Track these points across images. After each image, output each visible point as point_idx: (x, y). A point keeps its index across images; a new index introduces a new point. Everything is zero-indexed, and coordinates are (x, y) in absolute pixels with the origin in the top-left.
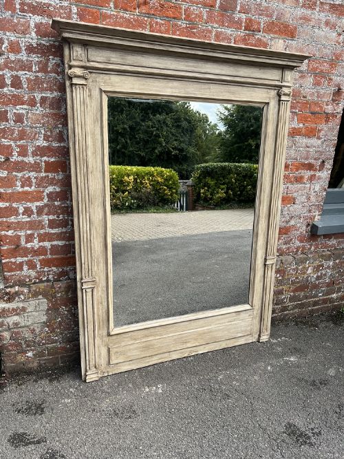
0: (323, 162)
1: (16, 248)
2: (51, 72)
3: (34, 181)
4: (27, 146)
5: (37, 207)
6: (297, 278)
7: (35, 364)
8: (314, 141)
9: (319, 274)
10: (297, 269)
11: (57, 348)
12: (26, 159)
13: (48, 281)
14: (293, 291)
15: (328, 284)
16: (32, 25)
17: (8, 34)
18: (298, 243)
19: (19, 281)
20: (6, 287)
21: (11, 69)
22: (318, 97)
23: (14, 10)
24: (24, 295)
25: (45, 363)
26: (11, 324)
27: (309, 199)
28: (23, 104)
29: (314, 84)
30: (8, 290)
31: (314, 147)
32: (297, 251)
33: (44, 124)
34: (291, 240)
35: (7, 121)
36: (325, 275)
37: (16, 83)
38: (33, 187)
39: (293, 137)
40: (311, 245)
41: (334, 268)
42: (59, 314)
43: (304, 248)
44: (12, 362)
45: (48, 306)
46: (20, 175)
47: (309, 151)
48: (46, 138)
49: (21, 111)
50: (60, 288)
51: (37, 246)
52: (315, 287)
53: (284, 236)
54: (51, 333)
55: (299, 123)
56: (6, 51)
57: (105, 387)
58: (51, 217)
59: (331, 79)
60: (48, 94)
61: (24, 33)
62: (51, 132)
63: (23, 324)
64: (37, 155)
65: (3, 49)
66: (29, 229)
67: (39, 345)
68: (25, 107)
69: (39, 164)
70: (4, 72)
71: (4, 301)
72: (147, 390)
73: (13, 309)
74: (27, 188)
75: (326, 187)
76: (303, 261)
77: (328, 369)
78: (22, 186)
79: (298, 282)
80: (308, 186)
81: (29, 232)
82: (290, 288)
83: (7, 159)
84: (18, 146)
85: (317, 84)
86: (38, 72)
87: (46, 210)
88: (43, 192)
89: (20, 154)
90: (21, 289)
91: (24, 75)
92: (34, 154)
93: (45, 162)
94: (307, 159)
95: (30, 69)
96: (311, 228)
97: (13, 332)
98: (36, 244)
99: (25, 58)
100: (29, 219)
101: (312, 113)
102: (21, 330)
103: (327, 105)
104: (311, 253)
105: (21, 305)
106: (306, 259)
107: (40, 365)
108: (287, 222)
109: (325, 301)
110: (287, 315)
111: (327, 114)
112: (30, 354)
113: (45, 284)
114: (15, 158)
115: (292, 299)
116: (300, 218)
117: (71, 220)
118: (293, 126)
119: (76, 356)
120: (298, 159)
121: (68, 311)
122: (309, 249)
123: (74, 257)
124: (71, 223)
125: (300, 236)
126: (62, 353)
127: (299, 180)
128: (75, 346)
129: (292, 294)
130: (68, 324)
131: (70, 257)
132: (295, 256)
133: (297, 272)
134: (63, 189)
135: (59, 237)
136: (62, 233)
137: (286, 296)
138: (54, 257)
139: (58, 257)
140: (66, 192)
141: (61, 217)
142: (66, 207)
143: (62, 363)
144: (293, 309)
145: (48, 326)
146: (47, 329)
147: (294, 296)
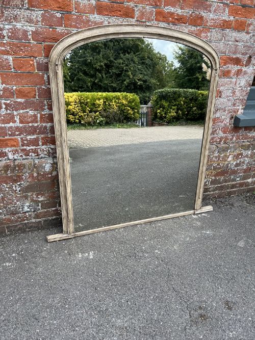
0: (250, 57)
6: (218, 164)
8: (243, 36)
9: (238, 162)
10: (219, 156)
11: (3, 219)
14: (215, 176)
15: (245, 171)
18: (221, 134)
27: (234, 93)
31: (243, 41)
32: (220, 141)
34: (216, 130)
36: (243, 162)
39: (223, 30)
40: (233, 136)
41: (251, 157)
42: (1, 191)
43: (226, 138)
47: (237, 46)
52: (234, 172)
55: (229, 15)
57: (43, 254)
72: (80, 256)
75: (251, 82)
76: (225, 150)
77: (238, 241)
79: (220, 168)
80: (234, 80)
82: (212, 173)
94: (235, 53)
96: (235, 120)
101: (242, 6)
104: (233, 143)
106: (227, 148)
109: (241, 185)
110: (208, 195)
115: (213, 182)
116: (225, 111)
117: (5, 103)
118: (224, 18)
119: (21, 226)
120: (227, 53)
121: (9, 188)
122: (231, 139)
123: (11, 139)
124: (4, 106)
125: (223, 127)
126: (8, 224)
127: (226, 74)
128: (19, 218)
129: (213, 178)
130: (10, 200)
131: (8, 140)
132: (218, 145)
133: (219, 159)
137: (208, 179)
143: (8, 232)
144: (214, 190)
147: (215, 180)
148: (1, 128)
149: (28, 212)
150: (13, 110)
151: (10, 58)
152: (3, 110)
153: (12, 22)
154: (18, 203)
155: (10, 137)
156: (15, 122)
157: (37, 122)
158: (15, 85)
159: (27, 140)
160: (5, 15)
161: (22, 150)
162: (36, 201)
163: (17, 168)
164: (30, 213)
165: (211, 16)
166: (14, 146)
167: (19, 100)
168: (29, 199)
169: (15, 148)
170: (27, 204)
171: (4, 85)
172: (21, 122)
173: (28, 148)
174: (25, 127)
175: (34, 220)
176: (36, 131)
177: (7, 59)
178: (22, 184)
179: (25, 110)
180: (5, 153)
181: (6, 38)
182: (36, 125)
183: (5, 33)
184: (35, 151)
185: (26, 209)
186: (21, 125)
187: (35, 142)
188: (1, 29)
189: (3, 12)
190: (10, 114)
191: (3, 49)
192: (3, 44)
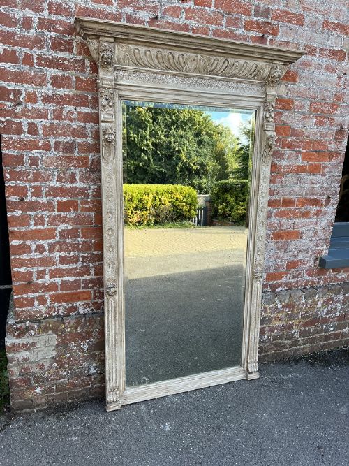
0: (329, 197)
1: (28, 284)
2: (65, 119)
3: (47, 220)
4: (41, 187)
5: (49, 244)
6: (307, 312)
7: (44, 400)
8: (318, 178)
9: (329, 308)
11: (66, 384)
12: (39, 200)
13: (58, 316)
14: (304, 326)
15: (339, 319)
16: (48, 77)
17: (26, 85)
18: (306, 278)
19: (30, 316)
20: (17, 323)
21: (28, 117)
22: (321, 136)
23: (32, 65)
24: (34, 330)
25: (53, 400)
26: (20, 359)
27: (316, 233)
28: (38, 148)
29: (316, 124)
30: (18, 326)
31: (319, 183)
32: (306, 285)
33: (57, 166)
34: (300, 274)
35: (23, 164)
36: (336, 309)
37: (33, 130)
38: (46, 226)
39: (298, 175)
40: (320, 279)
41: (344, 302)
42: (69, 350)
43: (313, 282)
44: (21, 398)
45: (57, 341)
46: (33, 214)
47: (314, 187)
48: (59, 179)
49: (36, 156)
50: (69, 323)
51: (49, 282)
52: (326, 321)
53: (292, 270)
54: (60, 368)
55: (303, 161)
56: (23, 101)
58: (63, 254)
59: (332, 119)
60: (62, 139)
61: (40, 85)
62: (64, 174)
63: (32, 360)
64: (50, 195)
65: (21, 99)
66: (41, 266)
67: (48, 381)
68: (40, 151)
69: (52, 203)
70: (22, 120)
71: (14, 336)
73: (23, 345)
74: (40, 227)
75: (333, 221)
76: (312, 295)
77: (339, 408)
78: (36, 225)
79: (308, 317)
80: (314, 220)
81: (41, 269)
82: (300, 322)
83: (22, 200)
84: (33, 187)
85: (319, 123)
86: (53, 119)
87: (57, 247)
88: (55, 230)
89: (34, 194)
90: (32, 324)
91: (39, 122)
92: (48, 194)
93: (58, 201)
94: (313, 194)
95: (46, 117)
96: (320, 261)
97: (23, 368)
98: (47, 280)
99: (41, 107)
100: (40, 256)
101: (316, 151)
102: (30, 365)
103: (330, 143)
104: (320, 287)
105: (31, 340)
106: (316, 293)
107: (48, 402)
108: (295, 256)
109: (336, 336)
110: (298, 350)
111: (331, 152)
112: (38, 390)
113: (55, 319)
114: (29, 198)
115: (302, 334)
116: (308, 252)
117: (82, 256)
118: (297, 164)
119: (85, 392)
120: (304, 195)
121: (77, 346)
122: (319, 283)
123: (84, 292)
124: (81, 259)
125: (308, 270)
126: (71, 389)
127: (305, 215)
128: (83, 381)
129: (302, 329)
130: (77, 360)
131: (80, 292)
132: (304, 290)
133: (306, 306)
134: (75, 226)
135: (70, 273)
136: (72, 269)
137: (296, 331)
138: (64, 292)
139: (68, 292)
140: (77, 230)
141: (72, 253)
142: (77, 244)
143: (70, 399)
144: (304, 344)
145: (57, 362)
146: (56, 365)
147: (305, 331)
148: (76, 281)
149: (94, 374)
150: (89, 263)
151: (93, 214)
152: (80, 262)
154: (84, 364)
155: (83, 290)
156: (90, 274)
158: (95, 238)
159: (99, 292)
160: (92, 177)
161: (94, 303)
163: (88, 324)
164: (96, 376)
165: (285, 163)
166: (86, 299)
167: (96, 252)
168: (96, 359)
169: (86, 302)
170: (94, 365)
171: (84, 239)
172: (96, 274)
173: (99, 301)
174: (98, 279)
175: (99, 385)
177: (89, 215)
178: (91, 341)
180: (76, 307)
181: (91, 197)
183: (90, 192)
185: (92, 371)
186: (95, 277)
188: (87, 189)
189: (90, 175)
190: (86, 266)
191: (87, 206)
192: (87, 203)
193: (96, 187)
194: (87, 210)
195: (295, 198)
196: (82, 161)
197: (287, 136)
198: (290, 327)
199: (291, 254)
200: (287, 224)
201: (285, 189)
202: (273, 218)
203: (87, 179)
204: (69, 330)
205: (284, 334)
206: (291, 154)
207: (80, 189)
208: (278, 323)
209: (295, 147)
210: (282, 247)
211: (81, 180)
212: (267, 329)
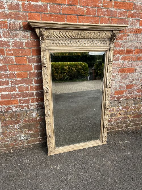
6: (135, 111)
10: (135, 106)
11: (9, 144)
14: (133, 117)
18: (137, 93)
25: (4, 151)
32: (136, 97)
34: (133, 91)
39: (136, 34)
42: (8, 128)
45: (2, 125)
50: (7, 116)
53: (129, 89)
54: (5, 137)
55: (140, 26)
72: (52, 167)
76: (139, 103)
79: (136, 113)
82: (131, 116)
106: (141, 102)
108: (131, 82)
110: (129, 129)
115: (132, 121)
116: (138, 80)
117: (11, 81)
118: (136, 28)
119: (20, 147)
120: (139, 47)
121: (13, 127)
123: (14, 100)
124: (10, 83)
125: (138, 89)
126: (12, 146)
127: (139, 59)
128: (18, 143)
129: (132, 119)
130: (13, 133)
131: (12, 100)
132: (135, 100)
133: (135, 108)
134: (4, 64)
135: (5, 90)
136: (6, 88)
137: (129, 120)
138: (3, 100)
139: (5, 100)
140: (6, 66)
141: (5, 80)
142: (7, 74)
143: (12, 151)
144: (133, 126)
145: (3, 134)
146: (3, 136)
147: (133, 120)
148: (9, 94)
149: (23, 140)
150: (15, 85)
151: (14, 57)
152: (10, 85)
153: (14, 38)
154: (18, 135)
155: (14, 99)
156: (16, 91)
157: (28, 91)
158: (16, 71)
159: (23, 100)
160: (10, 34)
161: (20, 106)
162: (28, 134)
163: (17, 116)
166: (15, 104)
167: (18, 79)
168: (24, 133)
169: (16, 105)
170: (23, 136)
171: (10, 71)
172: (20, 91)
173: (23, 105)
174: (21, 94)
175: (26, 144)
176: (28, 95)
177: (12, 58)
178: (20, 125)
179: (22, 84)
180: (11, 107)
181: (11, 47)
182: (28, 92)
183: (10, 44)
184: (27, 106)
185: (22, 138)
186: (20, 92)
187: (27, 101)
188: (9, 42)
189: (9, 33)
190: (14, 87)
191: (10, 52)
192: (10, 50)
193: (14, 41)
194: (10, 54)
195: (133, 49)
196: (4, 24)
197: (131, 9)
198: (126, 118)
199: (129, 81)
200: (128, 64)
201: (128, 43)
202: (120, 60)
203: (7, 36)
204: (7, 119)
205: (122, 122)
206: (133, 21)
207: (4, 42)
208: (119, 116)
209: (136, 16)
210: (124, 77)
211: (4, 36)
212: (113, 119)
